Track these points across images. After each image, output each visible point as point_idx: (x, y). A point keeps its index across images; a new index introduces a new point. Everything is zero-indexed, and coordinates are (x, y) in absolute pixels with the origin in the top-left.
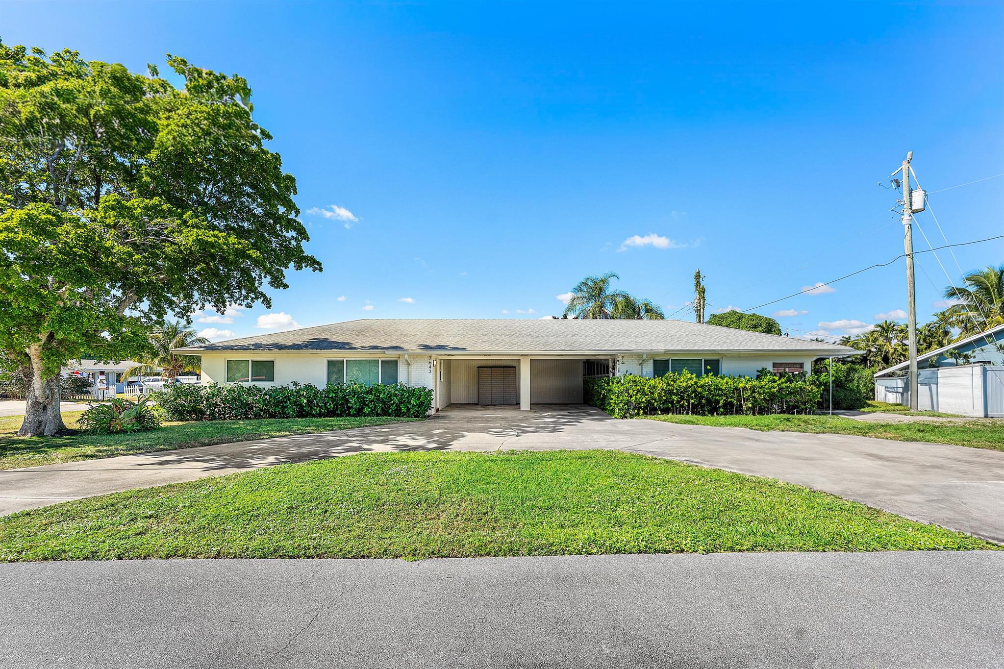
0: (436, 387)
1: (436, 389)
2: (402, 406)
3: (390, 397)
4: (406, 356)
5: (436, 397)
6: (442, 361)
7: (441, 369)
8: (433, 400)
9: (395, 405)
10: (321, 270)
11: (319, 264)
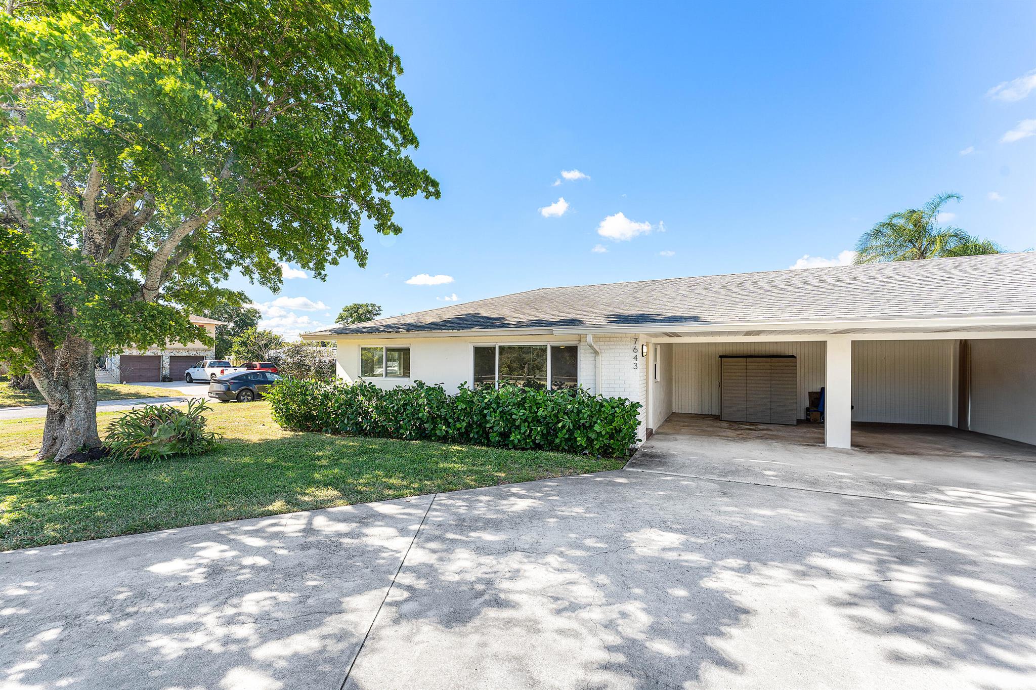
0: (647, 398)
1: (647, 401)
2: (577, 434)
3: (556, 416)
4: (590, 338)
5: (647, 417)
6: (658, 347)
7: (655, 360)
8: (639, 423)
9: (565, 431)
10: (437, 194)
11: (435, 184)
